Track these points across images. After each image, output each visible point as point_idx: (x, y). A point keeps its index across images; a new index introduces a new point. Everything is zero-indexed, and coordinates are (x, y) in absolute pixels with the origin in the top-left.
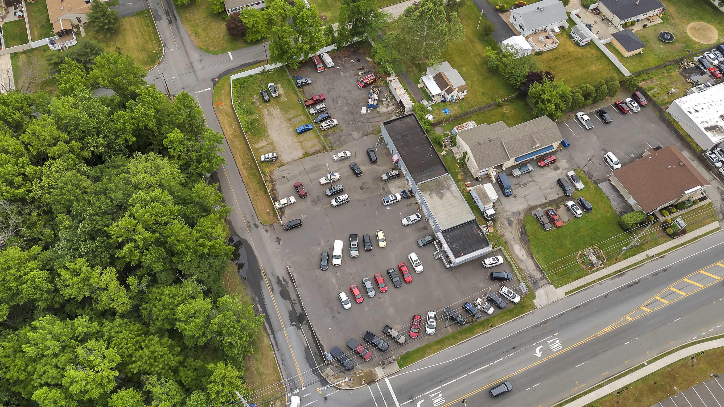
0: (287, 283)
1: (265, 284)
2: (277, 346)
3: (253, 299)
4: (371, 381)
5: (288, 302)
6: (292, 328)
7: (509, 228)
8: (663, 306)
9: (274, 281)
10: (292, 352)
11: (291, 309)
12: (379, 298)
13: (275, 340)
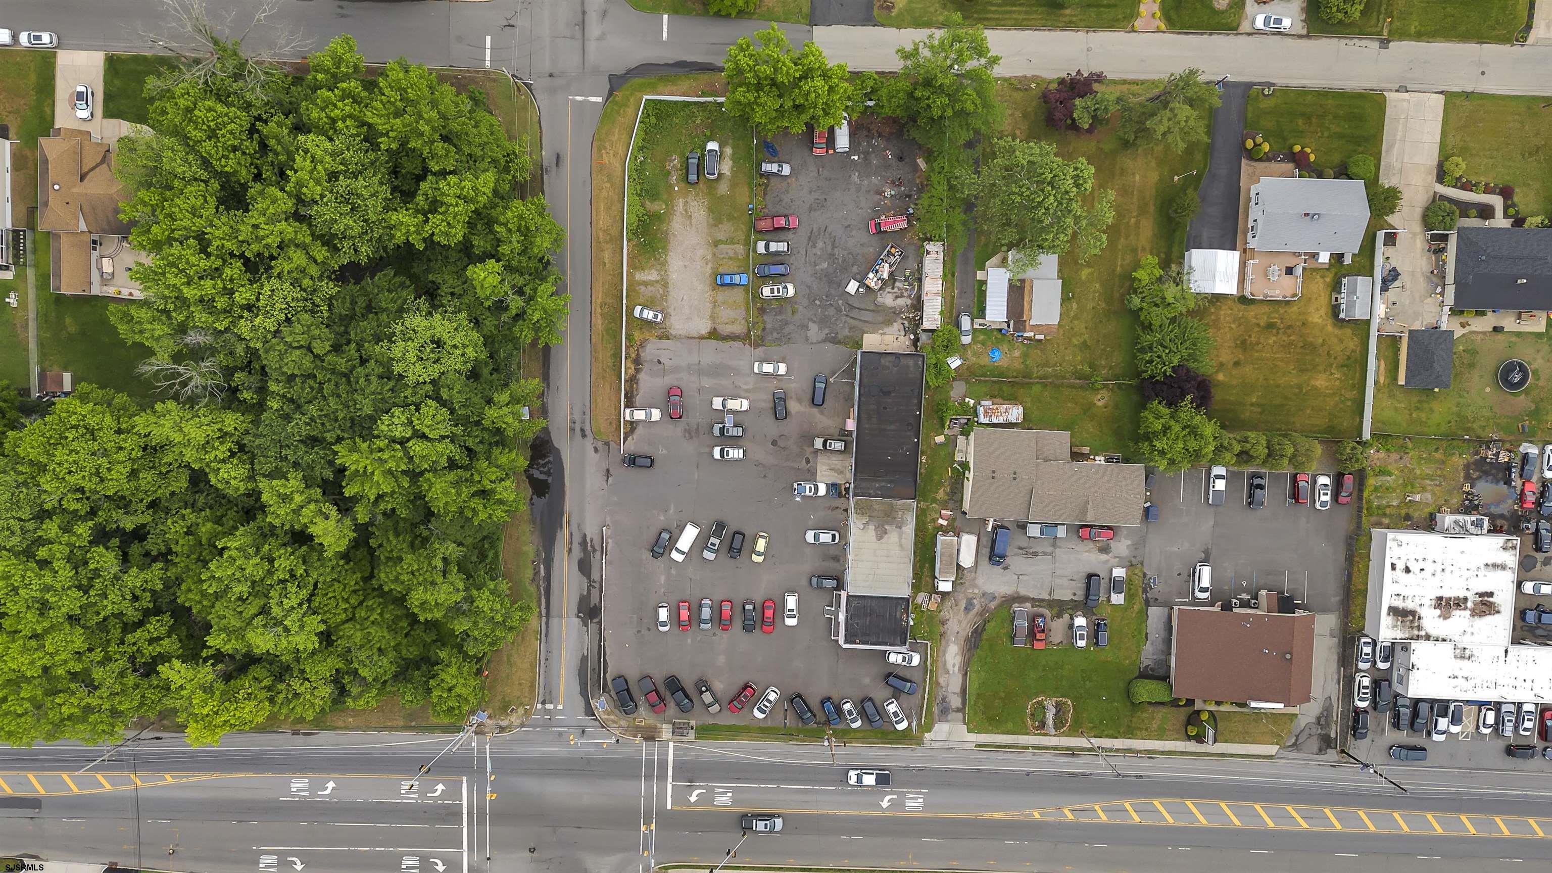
0: (594, 550)
1: (563, 536)
2: (546, 636)
3: (538, 554)
4: (650, 736)
5: (585, 580)
6: (577, 620)
7: (962, 613)
8: (1095, 821)
9: (577, 539)
10: (563, 653)
11: (585, 593)
12: (714, 634)
13: (547, 627)
